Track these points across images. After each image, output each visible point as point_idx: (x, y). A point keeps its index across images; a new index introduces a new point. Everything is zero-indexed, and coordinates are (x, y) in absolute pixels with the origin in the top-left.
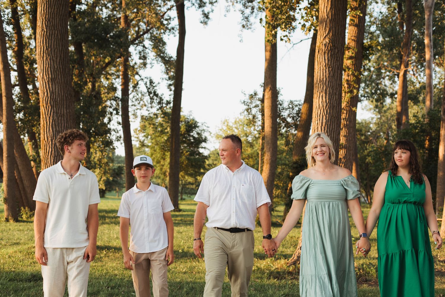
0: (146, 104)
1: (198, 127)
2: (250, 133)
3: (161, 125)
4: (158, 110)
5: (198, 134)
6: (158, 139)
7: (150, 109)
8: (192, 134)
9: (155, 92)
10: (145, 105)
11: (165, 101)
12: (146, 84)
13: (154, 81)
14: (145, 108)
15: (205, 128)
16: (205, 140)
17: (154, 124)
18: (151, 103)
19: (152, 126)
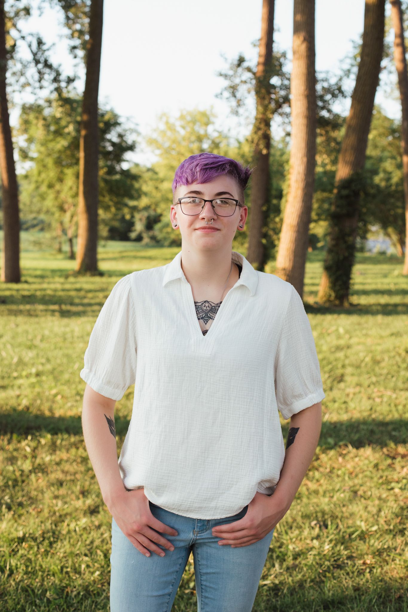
0: (31, 81)
1: (119, 124)
2: (207, 136)
3: (57, 121)
4: (51, 92)
5: (120, 136)
6: (51, 145)
7: (38, 91)
8: (108, 136)
9: (46, 61)
10: (29, 84)
11: (63, 77)
12: (30, 46)
13: (44, 40)
14: (28, 89)
15: (132, 126)
16: (131, 148)
17: (45, 119)
18: (40, 81)
19: (41, 123)
